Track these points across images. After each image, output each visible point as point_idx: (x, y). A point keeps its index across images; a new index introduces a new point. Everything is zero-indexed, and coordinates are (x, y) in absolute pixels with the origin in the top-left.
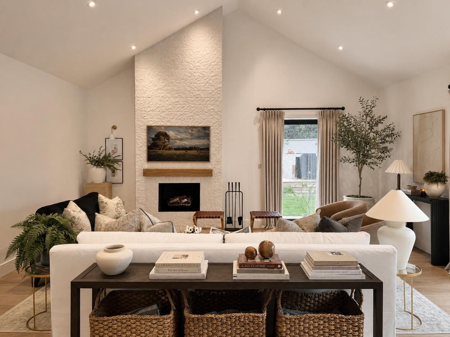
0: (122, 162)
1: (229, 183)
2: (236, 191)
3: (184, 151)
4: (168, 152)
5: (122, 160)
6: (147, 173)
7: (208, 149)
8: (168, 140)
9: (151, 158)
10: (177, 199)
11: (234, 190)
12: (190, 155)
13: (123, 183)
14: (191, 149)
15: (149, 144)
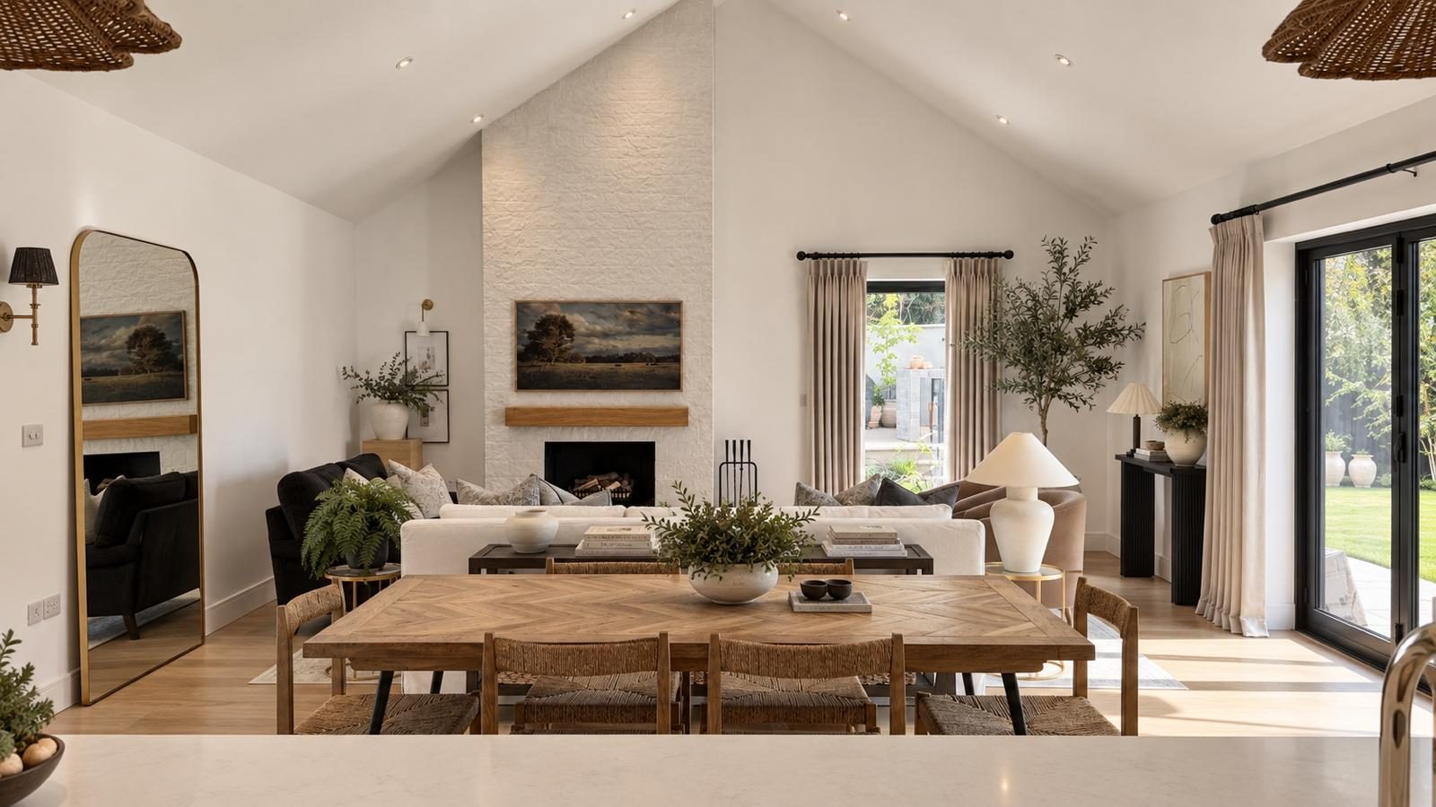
0: (448, 390)
1: (727, 442)
2: (742, 463)
3: (612, 365)
4: (570, 366)
5: (448, 385)
6: (514, 418)
7: (675, 358)
8: (571, 336)
9: (525, 382)
10: (594, 482)
11: (738, 460)
12: (626, 374)
13: (448, 442)
14: (629, 358)
15: (522, 348)
